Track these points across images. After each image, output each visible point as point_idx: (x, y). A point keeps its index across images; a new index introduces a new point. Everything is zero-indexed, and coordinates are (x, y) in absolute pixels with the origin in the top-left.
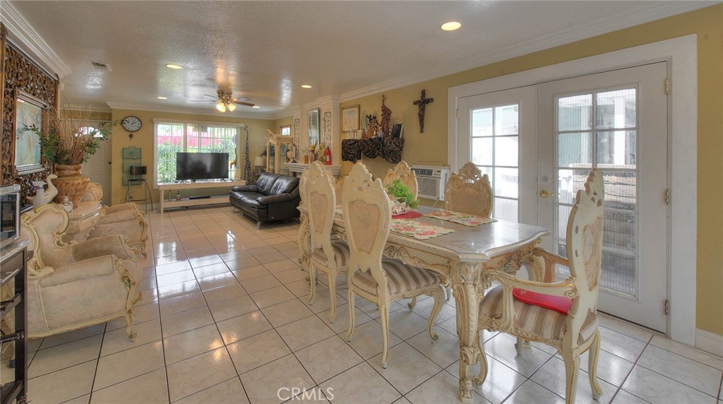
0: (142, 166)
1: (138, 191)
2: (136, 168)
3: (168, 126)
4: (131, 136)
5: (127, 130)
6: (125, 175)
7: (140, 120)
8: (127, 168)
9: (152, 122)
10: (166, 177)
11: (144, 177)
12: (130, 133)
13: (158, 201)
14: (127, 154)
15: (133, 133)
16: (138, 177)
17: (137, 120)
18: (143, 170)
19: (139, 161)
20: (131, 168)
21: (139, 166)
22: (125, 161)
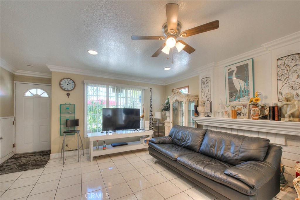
0: (76, 119)
1: (72, 140)
2: (71, 121)
3: (95, 88)
4: (68, 95)
5: (64, 90)
6: (63, 126)
7: (74, 82)
8: (63, 121)
9: (83, 84)
10: (93, 127)
11: (78, 128)
12: (67, 92)
13: (88, 147)
14: (63, 109)
15: (69, 92)
16: (72, 129)
17: (71, 82)
18: (76, 123)
19: (73, 115)
20: (67, 121)
21: (74, 119)
22: (62, 115)
